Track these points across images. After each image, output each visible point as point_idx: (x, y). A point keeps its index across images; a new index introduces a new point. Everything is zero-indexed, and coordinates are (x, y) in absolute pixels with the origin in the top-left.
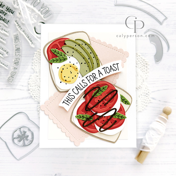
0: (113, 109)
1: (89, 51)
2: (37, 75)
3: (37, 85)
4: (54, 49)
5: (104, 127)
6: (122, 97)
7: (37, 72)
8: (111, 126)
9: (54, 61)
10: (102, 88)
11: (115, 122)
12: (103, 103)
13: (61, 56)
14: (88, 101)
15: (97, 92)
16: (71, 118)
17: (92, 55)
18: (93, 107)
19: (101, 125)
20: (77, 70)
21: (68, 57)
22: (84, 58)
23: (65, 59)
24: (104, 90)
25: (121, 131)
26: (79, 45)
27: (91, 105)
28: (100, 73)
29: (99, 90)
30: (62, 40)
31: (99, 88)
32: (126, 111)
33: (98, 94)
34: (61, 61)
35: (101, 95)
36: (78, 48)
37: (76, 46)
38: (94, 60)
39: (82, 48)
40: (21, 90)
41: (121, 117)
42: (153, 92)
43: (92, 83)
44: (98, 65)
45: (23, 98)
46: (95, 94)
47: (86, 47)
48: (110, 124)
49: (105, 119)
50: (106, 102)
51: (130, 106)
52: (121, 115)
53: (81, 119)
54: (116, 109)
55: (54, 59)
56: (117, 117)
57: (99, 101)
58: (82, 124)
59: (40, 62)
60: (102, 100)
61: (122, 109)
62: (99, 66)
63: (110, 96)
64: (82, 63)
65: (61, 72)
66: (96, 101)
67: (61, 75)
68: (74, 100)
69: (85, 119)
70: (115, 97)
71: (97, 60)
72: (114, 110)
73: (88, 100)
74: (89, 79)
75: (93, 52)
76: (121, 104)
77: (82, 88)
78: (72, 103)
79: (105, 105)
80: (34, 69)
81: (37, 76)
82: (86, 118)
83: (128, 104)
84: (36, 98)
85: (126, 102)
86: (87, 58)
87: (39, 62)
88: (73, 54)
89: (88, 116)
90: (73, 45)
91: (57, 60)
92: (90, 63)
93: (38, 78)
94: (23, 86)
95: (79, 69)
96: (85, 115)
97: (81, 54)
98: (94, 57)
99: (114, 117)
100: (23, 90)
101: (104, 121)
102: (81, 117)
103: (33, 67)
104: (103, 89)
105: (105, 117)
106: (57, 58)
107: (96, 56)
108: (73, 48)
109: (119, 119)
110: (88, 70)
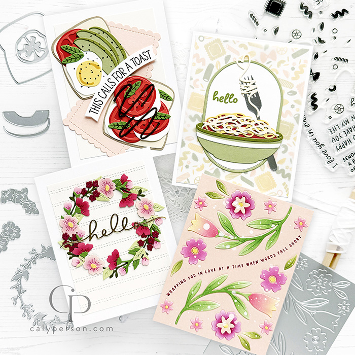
0: (153, 109)
1: (110, 40)
4: (65, 46)
5: (145, 133)
6: (161, 92)
8: (154, 130)
9: (68, 60)
10: (134, 85)
11: (159, 124)
12: (139, 104)
13: (75, 52)
14: (120, 104)
15: (130, 91)
16: (103, 129)
17: (114, 45)
18: (128, 111)
19: (142, 130)
20: (99, 68)
21: (84, 53)
22: (104, 51)
23: (81, 56)
24: (137, 88)
25: (167, 134)
26: (95, 35)
27: (124, 109)
28: (128, 66)
29: (131, 88)
30: (72, 33)
31: (130, 85)
32: (170, 109)
33: (131, 94)
34: (76, 59)
35: (135, 94)
36: (94, 38)
37: (91, 36)
38: (118, 51)
39: (100, 38)
43: (121, 80)
44: (124, 57)
46: (128, 93)
47: (105, 36)
48: (152, 127)
49: (145, 123)
50: (142, 101)
51: (173, 102)
52: (164, 114)
54: (156, 108)
55: (68, 58)
56: (159, 118)
57: (133, 102)
58: (118, 132)
60: (137, 100)
61: (163, 107)
62: (126, 58)
63: (146, 93)
64: (103, 58)
65: (80, 73)
66: (130, 102)
67: (80, 77)
68: (102, 106)
69: (120, 128)
70: (153, 94)
71: (122, 50)
72: (155, 110)
74: (116, 76)
75: (114, 41)
76: (161, 101)
77: (110, 89)
78: (100, 110)
79: (142, 105)
82: (122, 126)
83: (170, 100)
85: (167, 97)
86: (109, 49)
88: (89, 48)
89: (124, 122)
90: (87, 36)
91: (72, 59)
92: (113, 55)
95: (101, 66)
96: (119, 123)
97: (99, 45)
98: (117, 48)
99: (156, 118)
101: (144, 125)
102: (115, 126)
104: (136, 85)
105: (144, 120)
106: (71, 56)
107: (119, 46)
108: (88, 40)
110: (113, 66)
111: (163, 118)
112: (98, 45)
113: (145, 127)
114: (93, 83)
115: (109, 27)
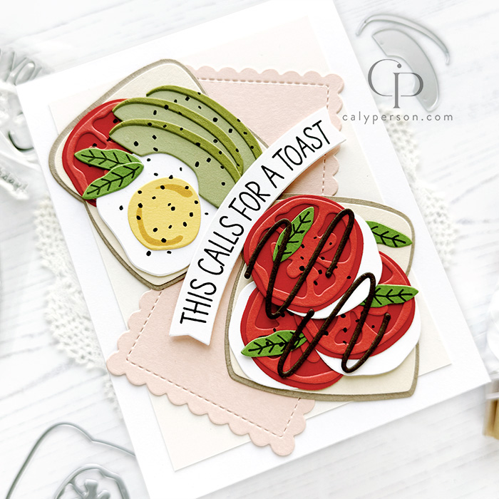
0: (363, 278)
1: (207, 115)
2: (68, 283)
3: (79, 316)
4: (85, 151)
5: (354, 351)
6: (374, 227)
7: (65, 274)
8: (379, 339)
9: (99, 188)
10: (295, 222)
11: (387, 320)
12: (320, 272)
13: (118, 163)
14: (266, 282)
15: (287, 240)
16: (229, 365)
17: (222, 126)
18: (291, 298)
19: (342, 347)
20: (190, 194)
21: (143, 161)
22: (198, 145)
23: (135, 171)
24: (305, 227)
25: (417, 346)
26: (166, 107)
27: (281, 294)
28: (271, 175)
29: (289, 231)
30: (102, 112)
31: (286, 224)
32: (408, 271)
33: (291, 248)
34: (122, 181)
35: (302, 246)
36: (164, 117)
37: (155, 113)
38: (235, 138)
39: (180, 114)
40: (29, 350)
41: (400, 295)
42: (453, 202)
43: (256, 216)
44: (255, 151)
45: (46, 377)
46: (282, 249)
47: (191, 106)
48: (369, 333)
49: (346, 323)
50: (328, 263)
51: (413, 248)
52: (397, 287)
53: (265, 352)
54: (370, 276)
55: (98, 182)
56: (385, 301)
57: (302, 268)
58: (275, 368)
59: (61, 237)
60: (313, 262)
61: (390, 268)
62: (260, 153)
63: (334, 238)
64: (197, 164)
65: (138, 218)
66: (293, 270)
67: (142, 228)
68: (216, 297)
69: (278, 350)
70: (353, 236)
71: (244, 134)
72: (367, 282)
73: (263, 280)
74: (240, 206)
75: (220, 114)
76: (380, 253)
77: (229, 246)
78: (212, 311)
79: (330, 274)
80: (50, 267)
81: (69, 286)
82: (281, 344)
83: (404, 242)
84: (90, 360)
85: (393, 239)
86: (209, 139)
87: (59, 237)
88: (156, 144)
89: (287, 334)
90: (145, 114)
91: (110, 183)
92: (225, 153)
93: (72, 290)
94: (31, 336)
95: (194, 187)
96: (273, 337)
97: (181, 133)
98: (230, 131)
99: (375, 304)
100: (38, 349)
101: (345, 330)
102: (261, 348)
103: (45, 263)
104: (302, 222)
105: (343, 316)
106: (107, 176)
107: (235, 125)
108: (150, 125)
109: (393, 304)
110: (227, 179)
111: (397, 300)
112: (179, 134)
113: (350, 335)
114: (179, 239)
115: (200, 80)
